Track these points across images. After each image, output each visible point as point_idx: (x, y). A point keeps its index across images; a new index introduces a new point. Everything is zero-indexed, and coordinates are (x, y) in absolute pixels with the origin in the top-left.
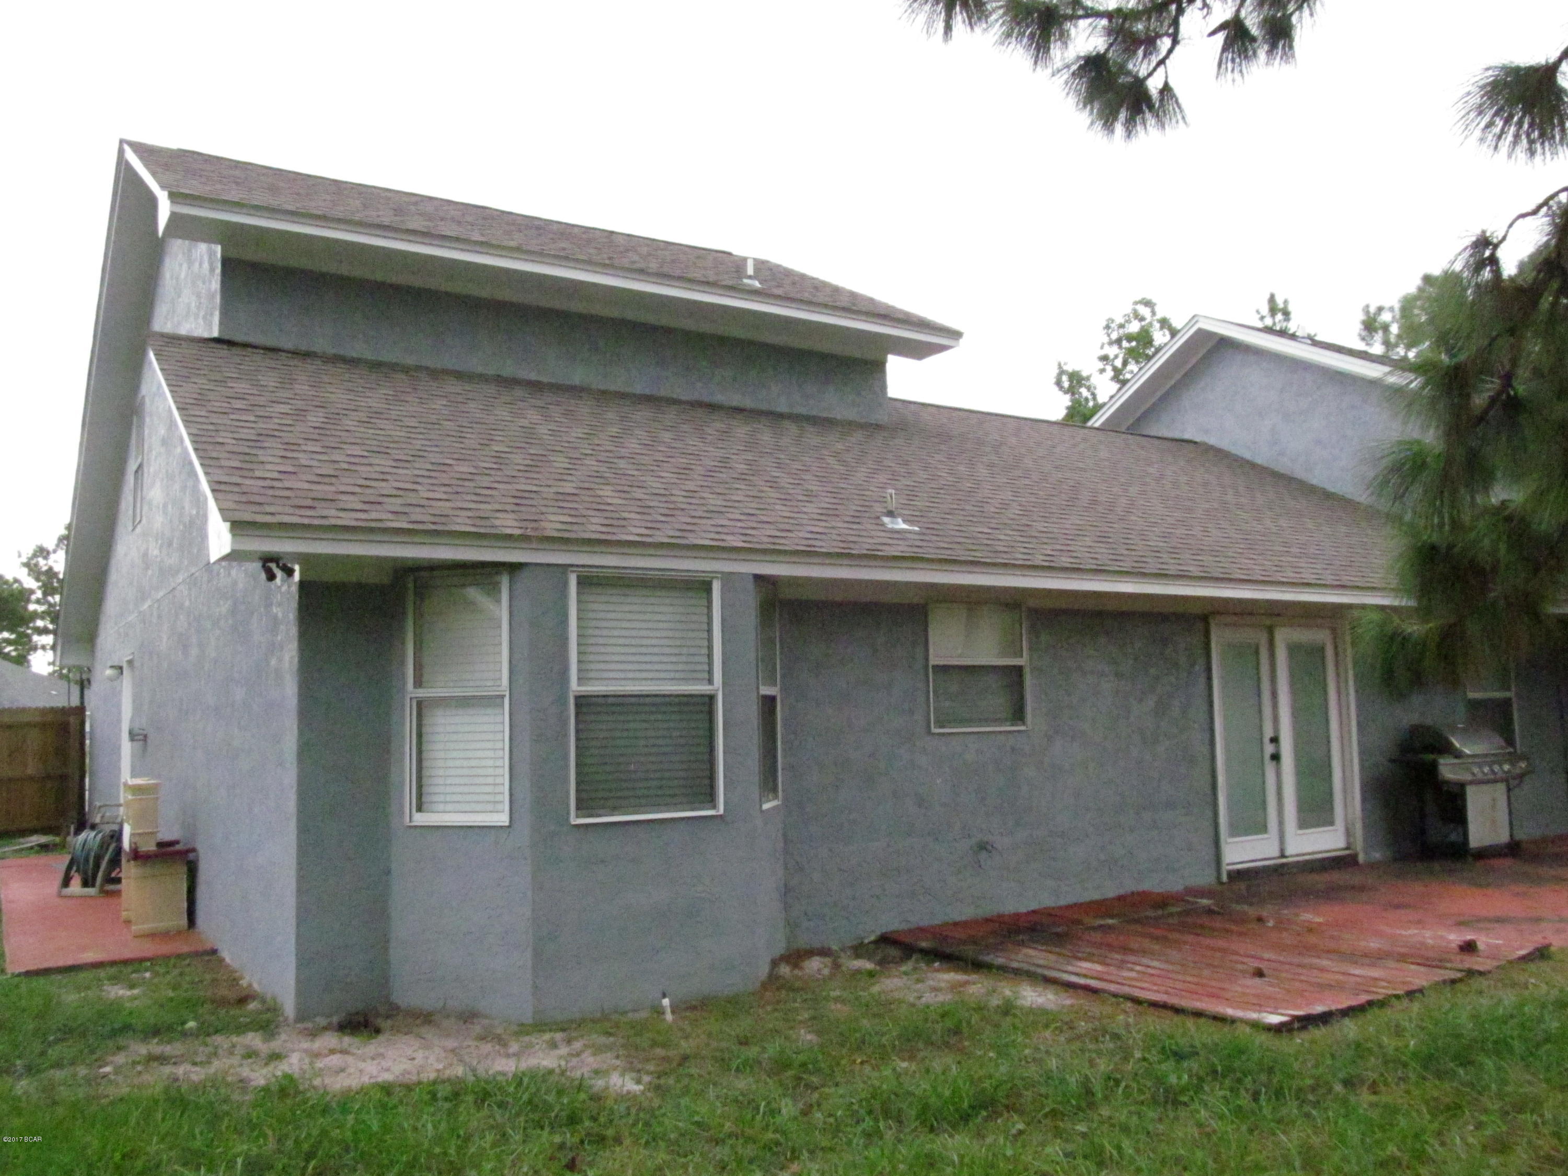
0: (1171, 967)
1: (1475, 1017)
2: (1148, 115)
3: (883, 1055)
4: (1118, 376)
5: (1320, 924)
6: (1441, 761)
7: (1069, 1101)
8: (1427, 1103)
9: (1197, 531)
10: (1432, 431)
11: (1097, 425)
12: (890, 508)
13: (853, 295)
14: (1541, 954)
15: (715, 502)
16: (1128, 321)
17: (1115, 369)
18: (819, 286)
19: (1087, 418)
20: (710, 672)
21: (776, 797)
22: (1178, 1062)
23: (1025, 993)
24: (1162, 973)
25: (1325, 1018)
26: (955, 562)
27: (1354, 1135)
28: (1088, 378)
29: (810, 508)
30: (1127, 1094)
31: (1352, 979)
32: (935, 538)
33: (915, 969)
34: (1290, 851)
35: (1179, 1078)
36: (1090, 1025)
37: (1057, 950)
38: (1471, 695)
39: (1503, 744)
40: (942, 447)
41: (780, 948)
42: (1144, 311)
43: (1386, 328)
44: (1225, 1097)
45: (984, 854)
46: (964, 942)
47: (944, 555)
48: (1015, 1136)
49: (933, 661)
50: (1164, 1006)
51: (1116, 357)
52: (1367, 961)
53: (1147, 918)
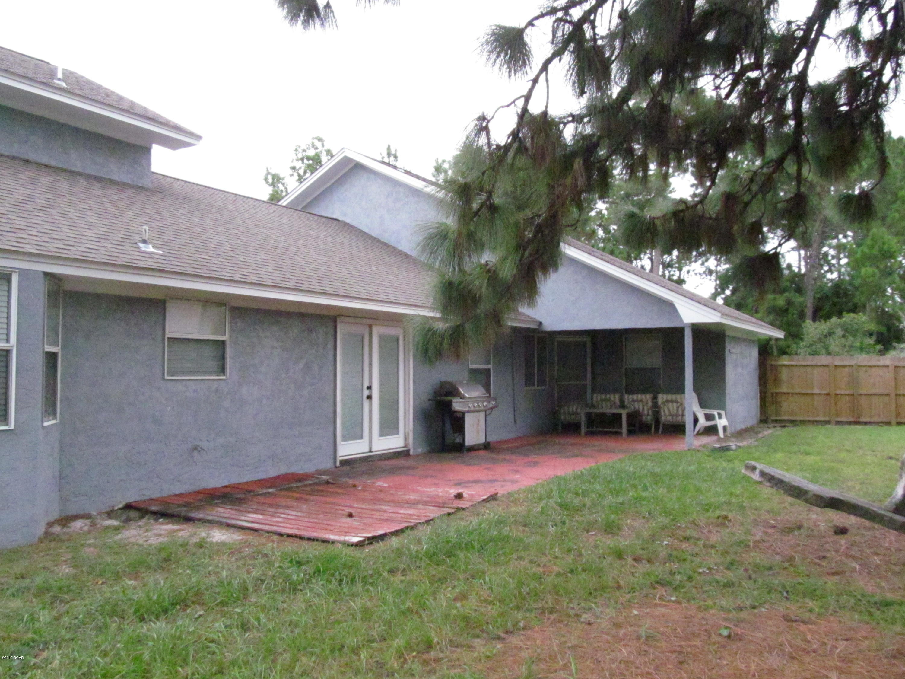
0: (302, 514)
1: (457, 531)
2: (316, 19)
3: (118, 576)
4: (301, 179)
5: (385, 487)
6: (454, 400)
7: (232, 595)
8: (429, 578)
9: (334, 269)
10: (451, 218)
11: (284, 204)
12: (144, 238)
13: (132, 103)
14: (493, 497)
15: (20, 223)
16: (308, 148)
17: (299, 175)
18: (108, 94)
19: (279, 200)
20: (8, 335)
21: (55, 418)
22: (299, 567)
23: (215, 534)
24: (297, 518)
25: (382, 537)
26: (185, 274)
27: (390, 598)
28: (283, 179)
29: (88, 233)
30: (267, 588)
31: (400, 515)
32: (173, 259)
33: (146, 524)
34: (374, 449)
35: (298, 576)
36: (251, 550)
37: (237, 508)
38: (471, 367)
39: (485, 392)
40: (185, 206)
41: (54, 515)
42: (318, 144)
43: (446, 172)
44: (323, 585)
45: (195, 453)
46: (179, 506)
47: (179, 269)
48: (196, 619)
49: (168, 335)
50: (296, 536)
51: (300, 168)
52: (407, 505)
53: (292, 487)
